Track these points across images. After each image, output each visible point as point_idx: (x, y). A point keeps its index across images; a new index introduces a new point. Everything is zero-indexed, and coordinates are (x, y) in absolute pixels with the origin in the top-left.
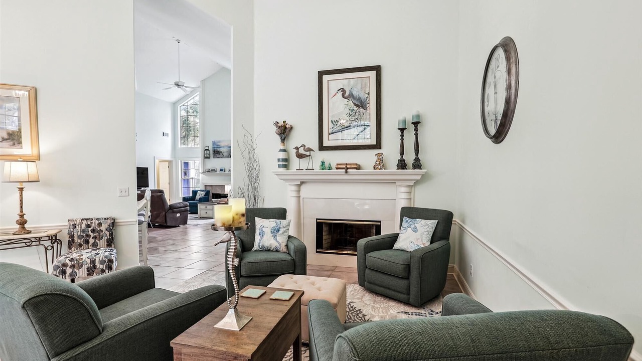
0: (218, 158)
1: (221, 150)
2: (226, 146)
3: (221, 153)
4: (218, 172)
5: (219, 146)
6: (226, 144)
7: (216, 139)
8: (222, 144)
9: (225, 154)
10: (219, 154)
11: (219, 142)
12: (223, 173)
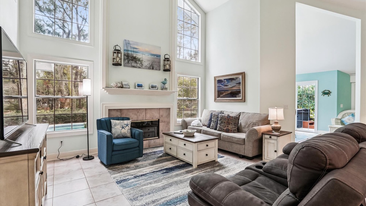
0: (134, 67)
1: (139, 56)
2: (147, 52)
3: (139, 60)
4: (132, 88)
5: (135, 50)
6: (147, 49)
7: (132, 39)
8: (140, 48)
9: (146, 64)
10: (136, 62)
11: (137, 44)
12: (139, 89)
